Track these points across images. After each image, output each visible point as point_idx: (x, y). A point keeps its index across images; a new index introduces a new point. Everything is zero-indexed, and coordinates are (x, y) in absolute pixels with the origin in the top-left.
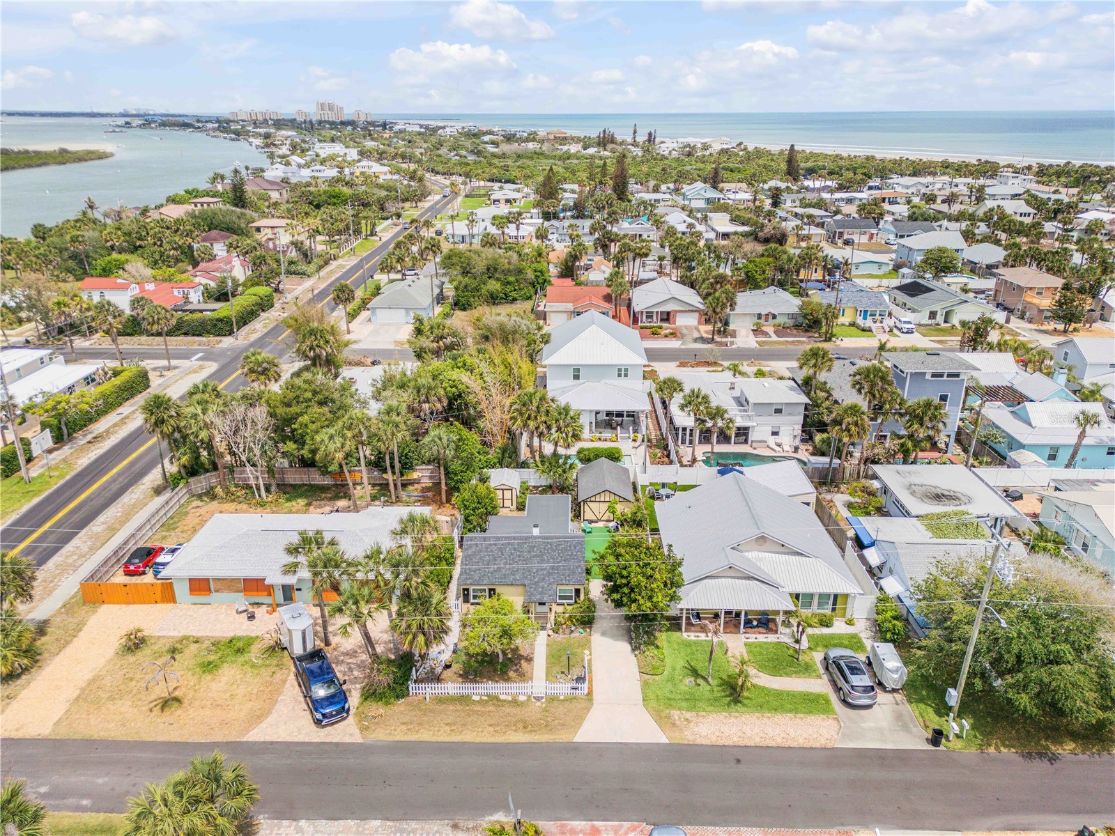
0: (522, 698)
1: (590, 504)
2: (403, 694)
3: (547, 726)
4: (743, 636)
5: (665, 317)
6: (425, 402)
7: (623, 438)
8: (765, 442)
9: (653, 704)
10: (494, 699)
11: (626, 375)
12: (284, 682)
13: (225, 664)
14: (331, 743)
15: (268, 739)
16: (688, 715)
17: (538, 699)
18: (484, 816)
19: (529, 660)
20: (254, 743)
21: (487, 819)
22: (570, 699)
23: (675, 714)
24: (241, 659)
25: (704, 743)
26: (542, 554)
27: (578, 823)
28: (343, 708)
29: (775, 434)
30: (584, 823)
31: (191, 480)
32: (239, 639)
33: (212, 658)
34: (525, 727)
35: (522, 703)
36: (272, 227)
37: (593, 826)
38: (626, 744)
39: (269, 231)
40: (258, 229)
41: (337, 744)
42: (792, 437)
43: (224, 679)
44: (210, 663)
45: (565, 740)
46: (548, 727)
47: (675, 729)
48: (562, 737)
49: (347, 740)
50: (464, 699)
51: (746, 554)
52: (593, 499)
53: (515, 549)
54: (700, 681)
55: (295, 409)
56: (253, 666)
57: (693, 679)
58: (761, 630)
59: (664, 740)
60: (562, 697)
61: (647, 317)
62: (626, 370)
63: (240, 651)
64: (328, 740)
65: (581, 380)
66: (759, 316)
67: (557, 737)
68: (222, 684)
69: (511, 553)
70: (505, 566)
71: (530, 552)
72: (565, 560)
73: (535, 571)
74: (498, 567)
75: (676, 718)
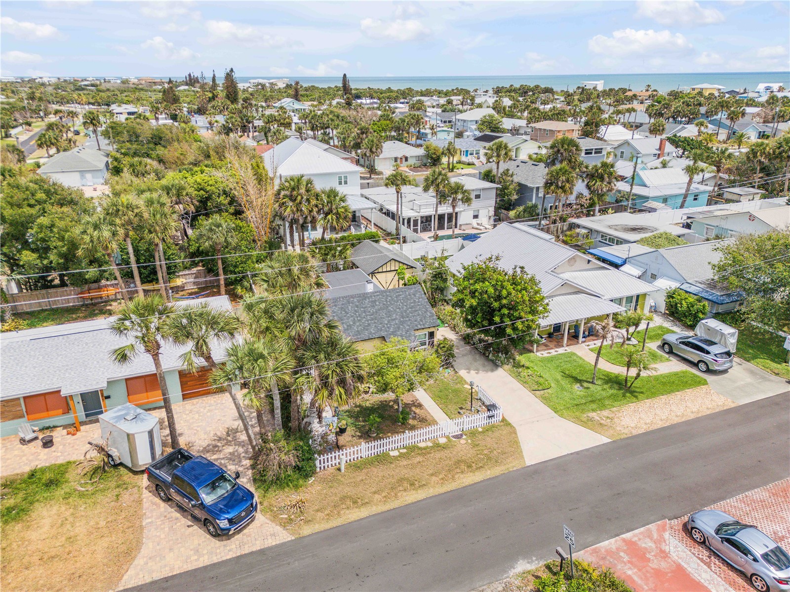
0: (442, 441)
2: (311, 471)
3: (489, 459)
4: (583, 344)
8: (470, 224)
9: (566, 413)
10: (413, 449)
11: (346, 183)
12: (139, 502)
13: (36, 505)
14: (252, 553)
15: (157, 576)
16: (605, 413)
17: (458, 437)
18: (505, 572)
19: (418, 405)
22: (491, 429)
23: (594, 415)
24: (60, 492)
25: (640, 432)
28: (252, 504)
29: (476, 217)
32: (43, 470)
33: (11, 502)
34: (469, 467)
35: (446, 445)
41: (262, 552)
42: (488, 217)
43: (47, 522)
44: (9, 510)
45: (518, 467)
47: (605, 428)
49: (271, 542)
50: (382, 459)
52: (380, 270)
54: (586, 385)
56: (82, 495)
57: (578, 385)
58: (591, 337)
59: (606, 440)
60: (482, 429)
62: (346, 177)
63: (51, 484)
64: (246, 550)
66: (396, 159)
67: (507, 466)
68: (46, 528)
69: (356, 311)
70: (354, 323)
71: (373, 306)
72: (411, 308)
73: (386, 322)
74: (348, 326)
75: (599, 419)
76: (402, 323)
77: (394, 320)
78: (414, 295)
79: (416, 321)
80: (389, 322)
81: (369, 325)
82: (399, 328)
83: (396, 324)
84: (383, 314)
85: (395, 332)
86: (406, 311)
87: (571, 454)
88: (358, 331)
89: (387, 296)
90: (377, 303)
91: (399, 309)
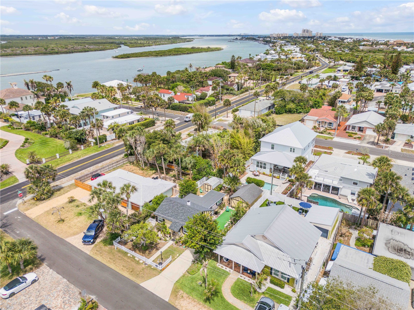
0: (141, 262)
1: (234, 200)
2: (112, 244)
4: (240, 274)
5: (361, 129)
6: (198, 146)
7: (282, 178)
8: (347, 196)
9: (178, 284)
10: (134, 257)
11: (294, 151)
13: (83, 215)
16: (185, 295)
17: (145, 264)
18: (90, 294)
19: (158, 249)
20: (66, 241)
21: (90, 296)
22: (154, 269)
23: (181, 292)
26: (185, 212)
29: (353, 194)
31: (129, 157)
34: (131, 272)
35: (140, 263)
36: (234, 77)
39: (233, 78)
40: (230, 77)
41: (82, 252)
43: (79, 219)
44: (81, 213)
45: (137, 283)
46: (137, 276)
47: (175, 298)
48: (137, 281)
49: (86, 251)
50: (126, 253)
51: (258, 241)
52: (234, 198)
53: (177, 207)
54: (204, 284)
55: (152, 140)
59: (167, 300)
60: (152, 267)
61: (352, 128)
62: (294, 149)
65: (274, 150)
66: (412, 137)
67: (136, 280)
68: (77, 221)
70: (171, 213)
71: (181, 210)
75: (180, 294)
76: (182, 221)
77: (181, 219)
82: (179, 222)
85: (177, 223)
87: (152, 293)
90: (183, 210)
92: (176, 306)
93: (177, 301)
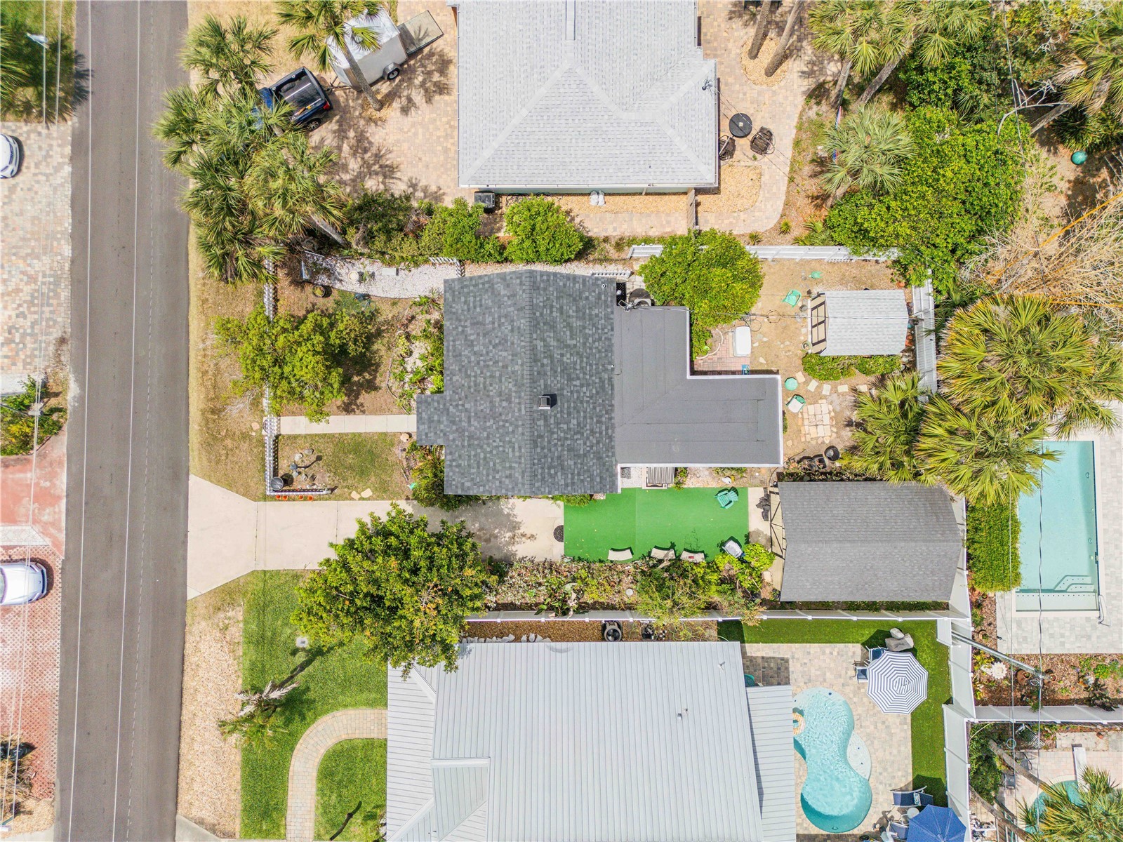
3: (215, 438)
9: (259, 583)
16: (236, 631)
19: (347, 409)
21: (72, 378)
23: (238, 613)
25: (187, 645)
27: (65, 480)
30: (64, 487)
35: (259, 404)
37: (59, 498)
38: (185, 543)
45: (191, 464)
46: (212, 440)
48: (196, 457)
59: (191, 594)
67: (196, 453)
69: (496, 362)
70: (475, 353)
71: (500, 395)
72: (485, 458)
73: (467, 406)
74: (472, 341)
75: (230, 614)
76: (461, 431)
77: (469, 422)
78: (509, 476)
79: (460, 456)
80: (466, 410)
81: (469, 376)
82: (453, 422)
83: (460, 421)
84: (484, 406)
85: (448, 414)
86: (482, 447)
87: (186, 536)
88: (460, 355)
89: (517, 426)
90: (504, 404)
91: (488, 438)
92: (190, 633)
93: (203, 624)
